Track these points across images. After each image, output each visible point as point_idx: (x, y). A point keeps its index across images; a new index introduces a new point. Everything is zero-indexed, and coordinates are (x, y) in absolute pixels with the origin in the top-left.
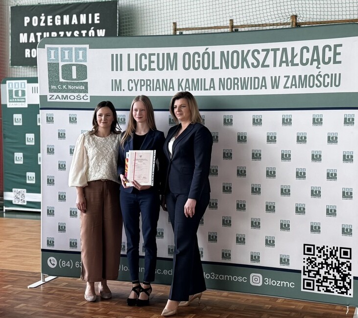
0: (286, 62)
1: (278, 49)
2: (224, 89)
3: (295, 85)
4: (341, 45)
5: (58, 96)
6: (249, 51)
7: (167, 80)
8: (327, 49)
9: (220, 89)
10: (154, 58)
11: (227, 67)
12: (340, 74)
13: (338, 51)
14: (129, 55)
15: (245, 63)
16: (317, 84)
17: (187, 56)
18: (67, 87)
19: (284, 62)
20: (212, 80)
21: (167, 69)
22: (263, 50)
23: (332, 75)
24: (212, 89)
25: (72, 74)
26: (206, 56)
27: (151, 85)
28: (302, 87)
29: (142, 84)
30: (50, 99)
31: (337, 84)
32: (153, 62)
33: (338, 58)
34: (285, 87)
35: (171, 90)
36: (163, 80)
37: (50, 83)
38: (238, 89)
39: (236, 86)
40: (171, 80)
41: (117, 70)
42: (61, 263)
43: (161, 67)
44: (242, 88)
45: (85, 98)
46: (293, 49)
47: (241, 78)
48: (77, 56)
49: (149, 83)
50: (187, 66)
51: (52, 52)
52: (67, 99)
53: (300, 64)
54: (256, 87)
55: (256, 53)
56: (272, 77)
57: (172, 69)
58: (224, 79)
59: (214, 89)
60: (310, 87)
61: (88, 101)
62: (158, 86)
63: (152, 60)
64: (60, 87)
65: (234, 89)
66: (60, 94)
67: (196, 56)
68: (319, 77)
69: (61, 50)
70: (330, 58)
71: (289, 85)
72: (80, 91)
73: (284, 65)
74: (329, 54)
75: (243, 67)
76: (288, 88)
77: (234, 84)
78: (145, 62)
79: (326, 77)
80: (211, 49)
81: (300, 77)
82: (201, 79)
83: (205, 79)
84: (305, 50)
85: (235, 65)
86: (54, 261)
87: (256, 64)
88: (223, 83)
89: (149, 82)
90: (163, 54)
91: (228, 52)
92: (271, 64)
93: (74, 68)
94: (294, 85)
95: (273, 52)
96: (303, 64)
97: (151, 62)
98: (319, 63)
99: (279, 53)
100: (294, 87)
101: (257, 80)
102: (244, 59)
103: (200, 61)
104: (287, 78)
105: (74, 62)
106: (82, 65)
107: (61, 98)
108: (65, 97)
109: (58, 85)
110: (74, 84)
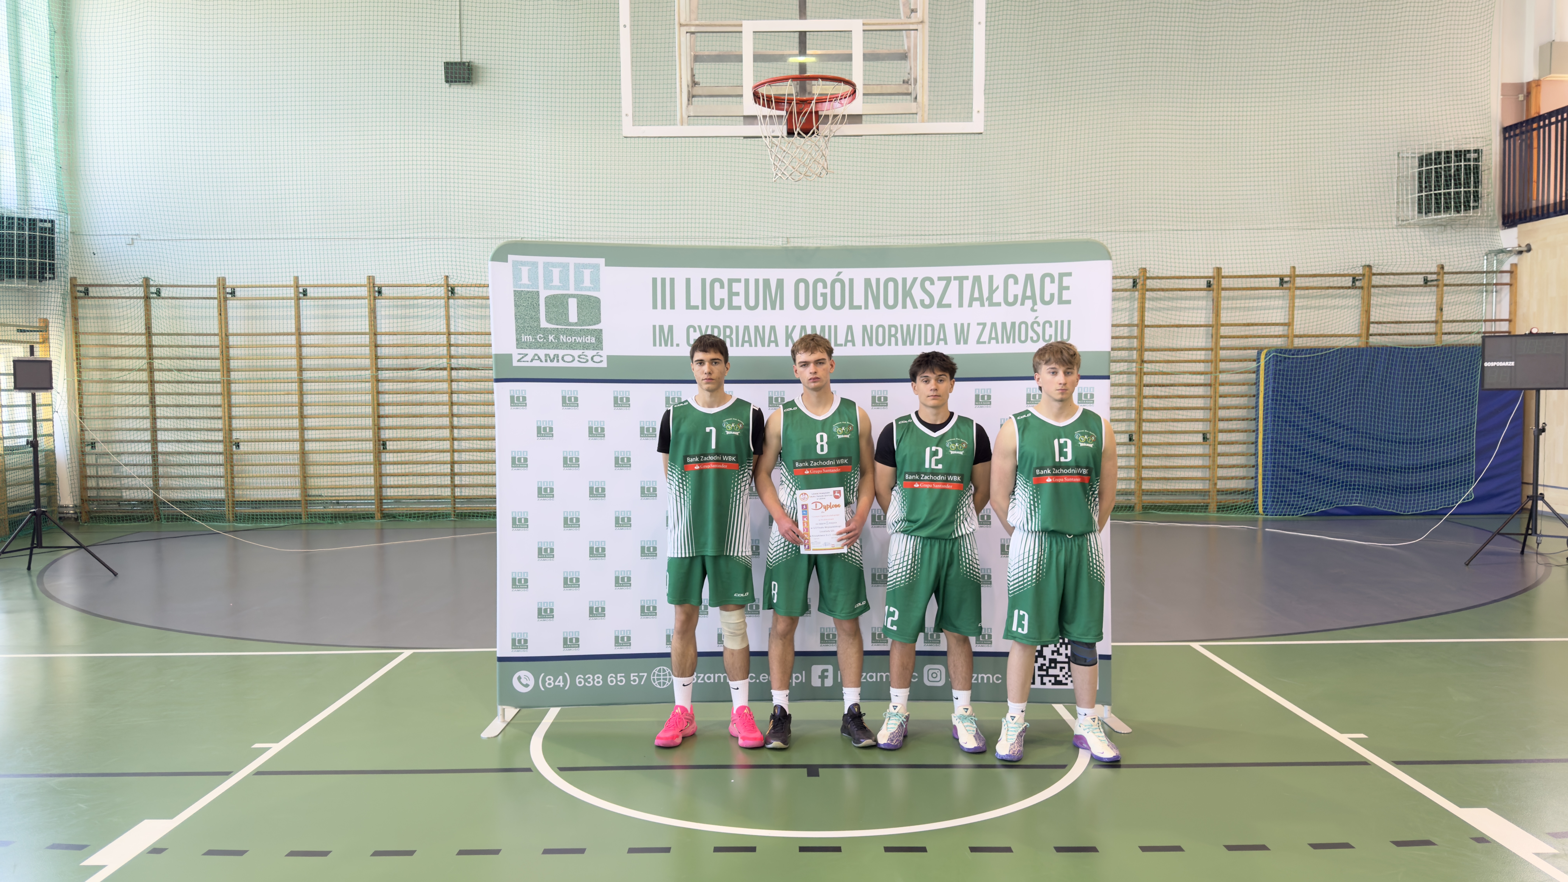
0: (981, 299)
1: (967, 278)
2: (871, 344)
3: (996, 339)
4: (1069, 274)
5: (536, 355)
6: (915, 279)
7: (764, 327)
8: (1048, 280)
9: (864, 345)
10: (738, 287)
11: (877, 307)
12: (1069, 322)
13: (1064, 284)
14: (688, 281)
15: (908, 300)
16: (1032, 338)
17: (802, 286)
18: (557, 338)
19: (976, 299)
20: (850, 328)
21: (765, 308)
22: (940, 279)
23: (1056, 322)
24: (849, 344)
25: (567, 315)
26: (838, 286)
27: (734, 336)
28: (1008, 342)
30: (519, 361)
32: (737, 294)
33: (1066, 295)
34: (979, 342)
35: (773, 345)
36: (757, 328)
37: (520, 330)
38: (897, 344)
39: (893, 339)
40: (773, 328)
41: (664, 307)
42: (544, 681)
43: (752, 303)
44: (904, 344)
45: (597, 361)
46: (991, 278)
47: (902, 326)
48: (579, 281)
50: (802, 303)
51: (525, 270)
52: (558, 361)
53: (1003, 304)
55: (927, 284)
56: (956, 325)
57: (773, 308)
58: (872, 326)
59: (854, 345)
60: (1021, 341)
61: (604, 365)
62: (746, 339)
63: (734, 291)
64: (540, 338)
65: (890, 344)
66: (541, 353)
67: (820, 285)
68: (1035, 326)
69: (544, 267)
70: (1052, 295)
71: (985, 338)
72: (586, 346)
73: (976, 304)
74: (1051, 288)
75: (904, 306)
76: (984, 343)
77: (890, 336)
78: (721, 294)
79: (1047, 325)
80: (847, 274)
81: (1004, 325)
82: (830, 327)
83: (836, 327)
84: (1011, 281)
85: (891, 302)
86: (527, 678)
87: (927, 302)
88: (869, 334)
89: (728, 330)
90: (757, 281)
91: (878, 280)
92: (955, 302)
93: (573, 304)
94: (993, 339)
95: (957, 282)
96: (1007, 303)
97: (732, 294)
98: (1035, 303)
99: (967, 285)
100: (993, 342)
101: (929, 329)
102: (907, 293)
103: (826, 294)
104: (981, 327)
105: (572, 291)
106: (589, 297)
107: (543, 359)
108: (552, 357)
109: (538, 333)
110: (571, 333)
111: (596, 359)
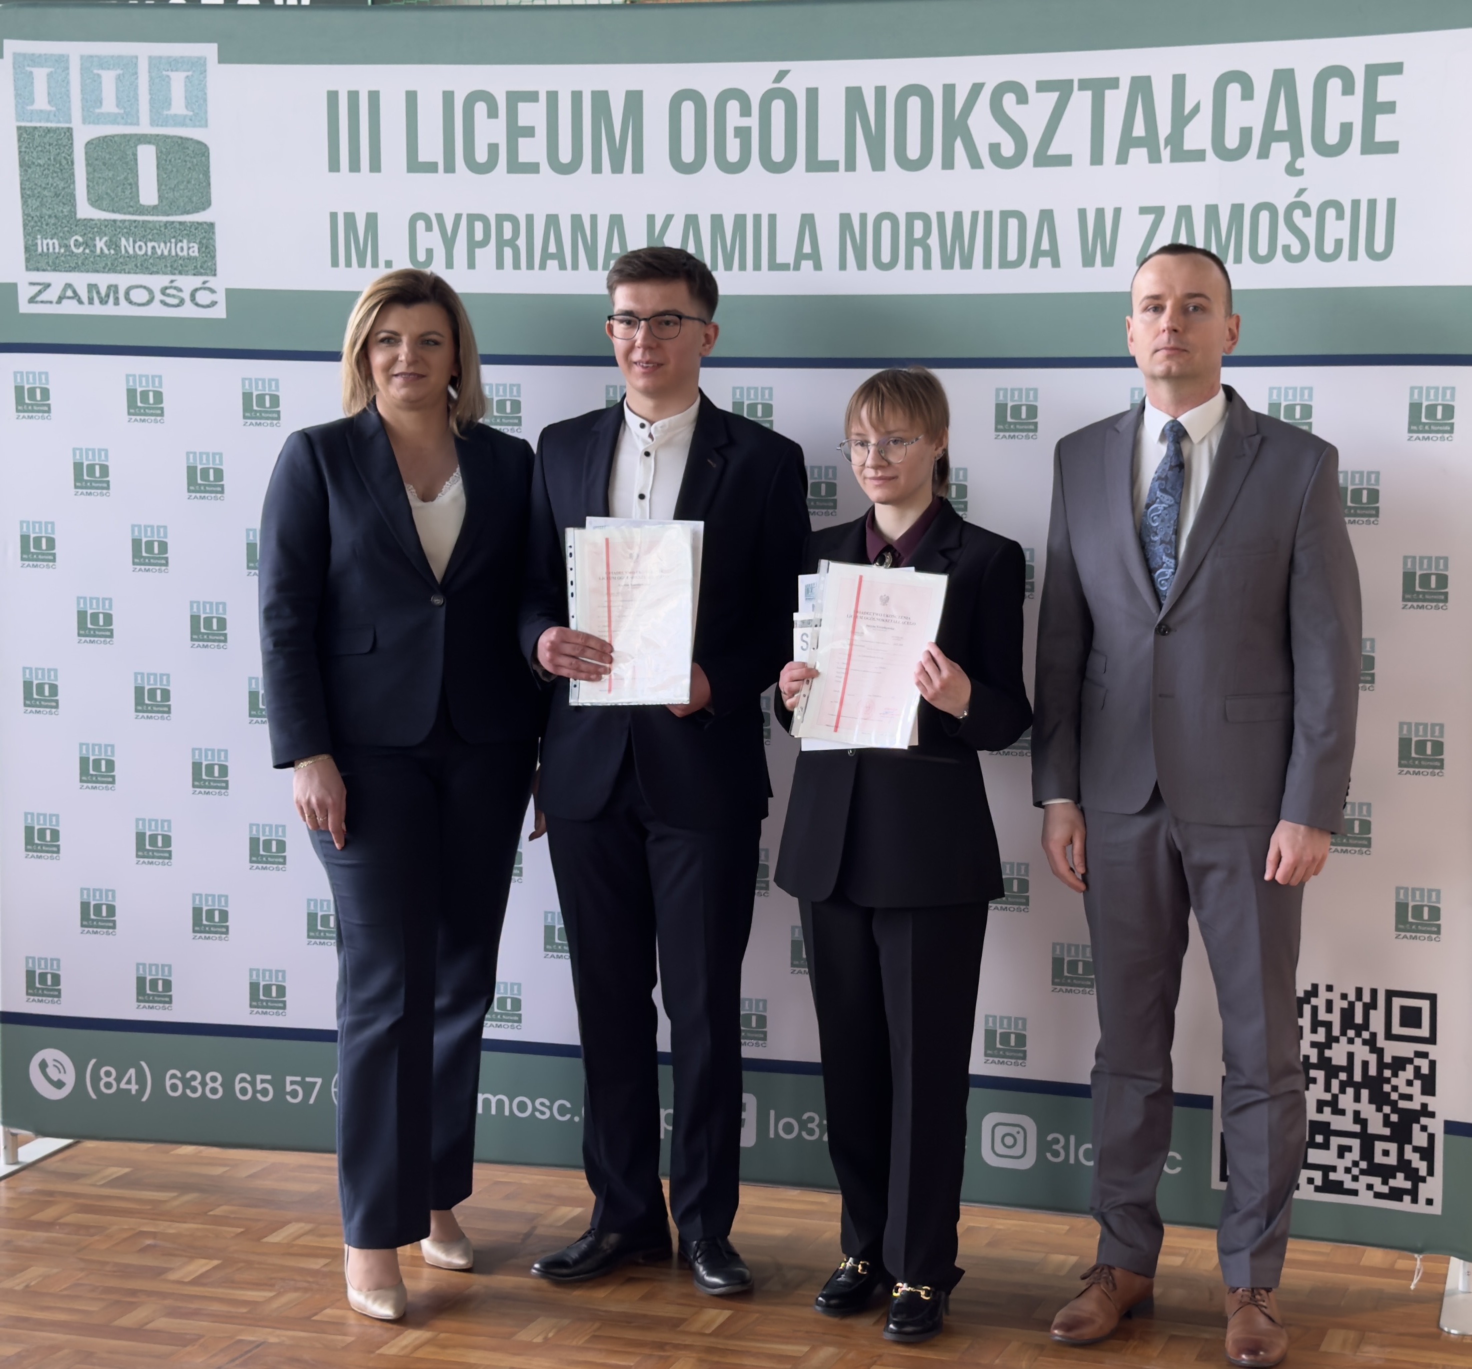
0: (1150, 142)
1: (1114, 83)
2: (862, 266)
4: (1396, 69)
5: (68, 286)
6: (977, 89)
7: (594, 218)
8: (1335, 85)
9: (843, 266)
11: (878, 164)
12: (1391, 203)
13: (1382, 97)
14: (411, 98)
15: (959, 144)
16: (1286, 249)
17: (688, 109)
18: (113, 244)
19: (1139, 142)
20: (808, 221)
21: (597, 168)
22: (1043, 86)
23: (1356, 204)
24: (807, 265)
26: (778, 107)
29: (479, 236)
31: (1379, 247)
32: (530, 132)
33: (1385, 129)
36: (576, 220)
37: (32, 225)
38: (927, 265)
39: (918, 251)
40: (616, 219)
41: (355, 166)
42: (97, 1079)
43: (565, 156)
44: (947, 264)
45: (203, 301)
46: (1179, 82)
47: (941, 215)
48: (160, 101)
49: (508, 234)
50: (688, 155)
51: (40, 75)
52: (117, 302)
53: (1210, 154)
54: (1012, 255)
55: (1009, 100)
56: (1082, 213)
57: (617, 168)
58: (863, 217)
59: (818, 266)
60: (1257, 258)
61: (220, 312)
62: (552, 249)
63: (521, 123)
64: (76, 242)
65: (909, 266)
66: (81, 280)
67: (733, 107)
68: (1298, 214)
69: (82, 69)
70: (1346, 129)
72: (177, 266)
73: (1138, 155)
74: (1345, 110)
75: (948, 163)
77: (911, 242)
78: (490, 131)
79: (1331, 213)
80: (802, 74)
81: (1212, 211)
82: (757, 218)
84: (1234, 90)
85: (913, 152)
86: (60, 1066)
87: (1008, 149)
88: (856, 239)
89: (508, 227)
90: (577, 97)
91: (880, 92)
92: (1082, 151)
93: (147, 157)
95: (1088, 94)
96: (1224, 152)
97: (516, 132)
98: (1297, 151)
99: (1115, 102)
101: (1013, 223)
102: (957, 127)
103: (748, 129)
104: (1151, 218)
105: (145, 128)
106: (182, 143)
107: (84, 297)
108: (103, 292)
109: (71, 233)
110: (144, 232)
111: (203, 297)
